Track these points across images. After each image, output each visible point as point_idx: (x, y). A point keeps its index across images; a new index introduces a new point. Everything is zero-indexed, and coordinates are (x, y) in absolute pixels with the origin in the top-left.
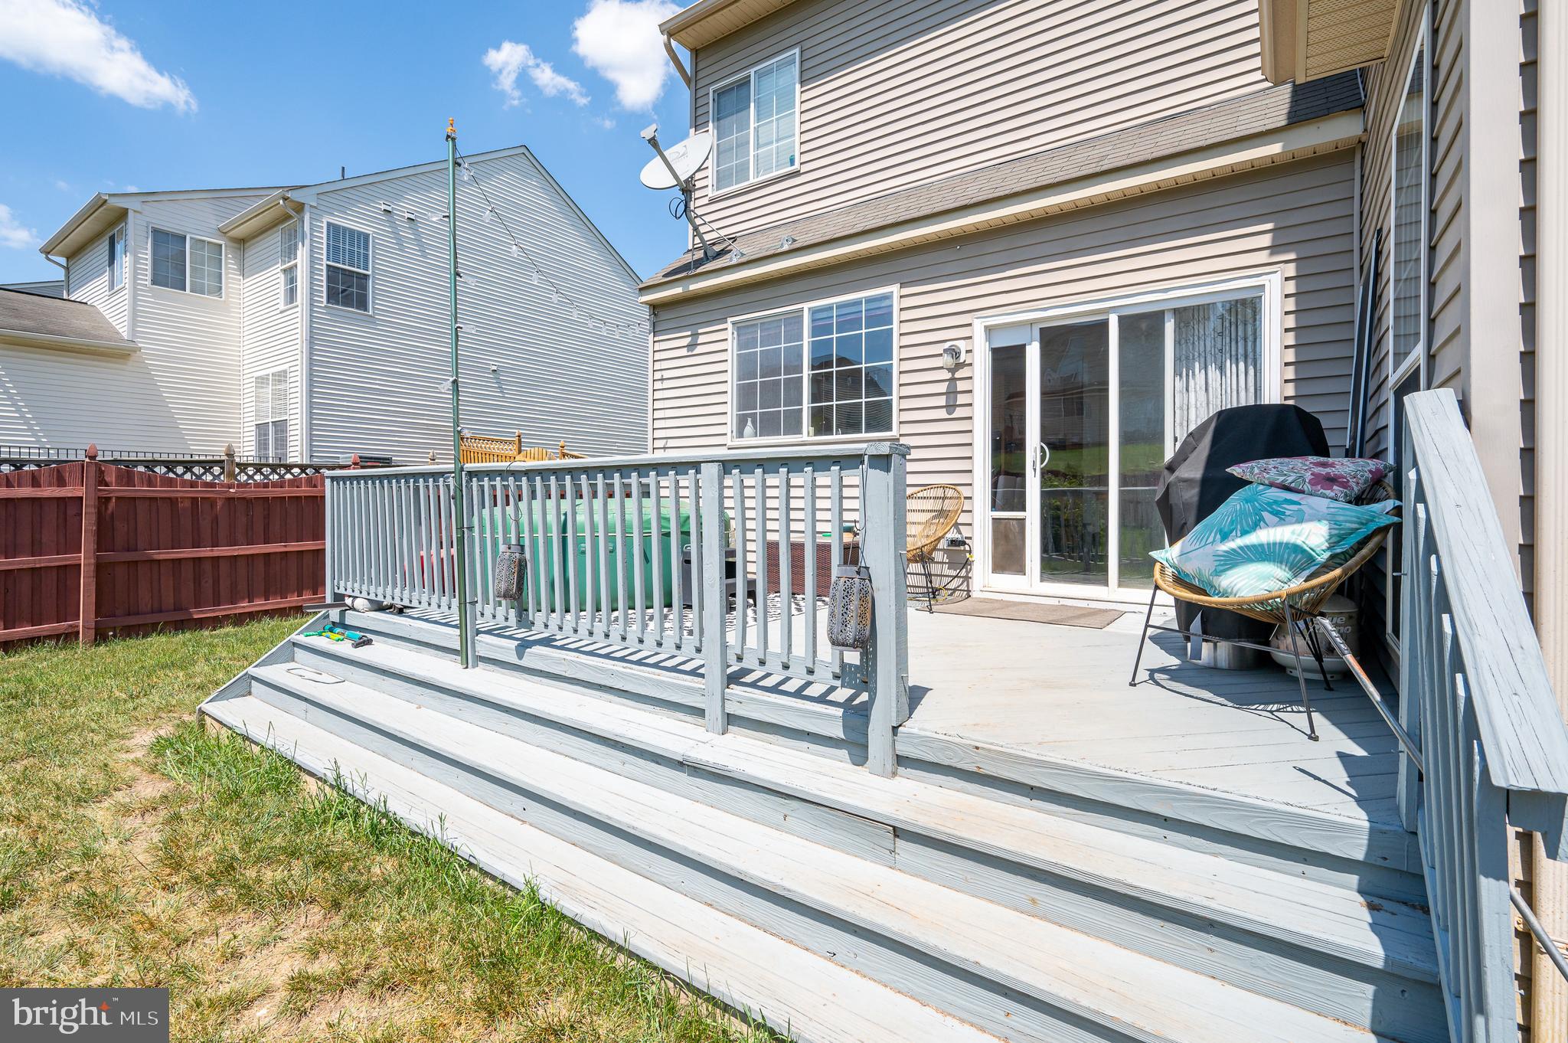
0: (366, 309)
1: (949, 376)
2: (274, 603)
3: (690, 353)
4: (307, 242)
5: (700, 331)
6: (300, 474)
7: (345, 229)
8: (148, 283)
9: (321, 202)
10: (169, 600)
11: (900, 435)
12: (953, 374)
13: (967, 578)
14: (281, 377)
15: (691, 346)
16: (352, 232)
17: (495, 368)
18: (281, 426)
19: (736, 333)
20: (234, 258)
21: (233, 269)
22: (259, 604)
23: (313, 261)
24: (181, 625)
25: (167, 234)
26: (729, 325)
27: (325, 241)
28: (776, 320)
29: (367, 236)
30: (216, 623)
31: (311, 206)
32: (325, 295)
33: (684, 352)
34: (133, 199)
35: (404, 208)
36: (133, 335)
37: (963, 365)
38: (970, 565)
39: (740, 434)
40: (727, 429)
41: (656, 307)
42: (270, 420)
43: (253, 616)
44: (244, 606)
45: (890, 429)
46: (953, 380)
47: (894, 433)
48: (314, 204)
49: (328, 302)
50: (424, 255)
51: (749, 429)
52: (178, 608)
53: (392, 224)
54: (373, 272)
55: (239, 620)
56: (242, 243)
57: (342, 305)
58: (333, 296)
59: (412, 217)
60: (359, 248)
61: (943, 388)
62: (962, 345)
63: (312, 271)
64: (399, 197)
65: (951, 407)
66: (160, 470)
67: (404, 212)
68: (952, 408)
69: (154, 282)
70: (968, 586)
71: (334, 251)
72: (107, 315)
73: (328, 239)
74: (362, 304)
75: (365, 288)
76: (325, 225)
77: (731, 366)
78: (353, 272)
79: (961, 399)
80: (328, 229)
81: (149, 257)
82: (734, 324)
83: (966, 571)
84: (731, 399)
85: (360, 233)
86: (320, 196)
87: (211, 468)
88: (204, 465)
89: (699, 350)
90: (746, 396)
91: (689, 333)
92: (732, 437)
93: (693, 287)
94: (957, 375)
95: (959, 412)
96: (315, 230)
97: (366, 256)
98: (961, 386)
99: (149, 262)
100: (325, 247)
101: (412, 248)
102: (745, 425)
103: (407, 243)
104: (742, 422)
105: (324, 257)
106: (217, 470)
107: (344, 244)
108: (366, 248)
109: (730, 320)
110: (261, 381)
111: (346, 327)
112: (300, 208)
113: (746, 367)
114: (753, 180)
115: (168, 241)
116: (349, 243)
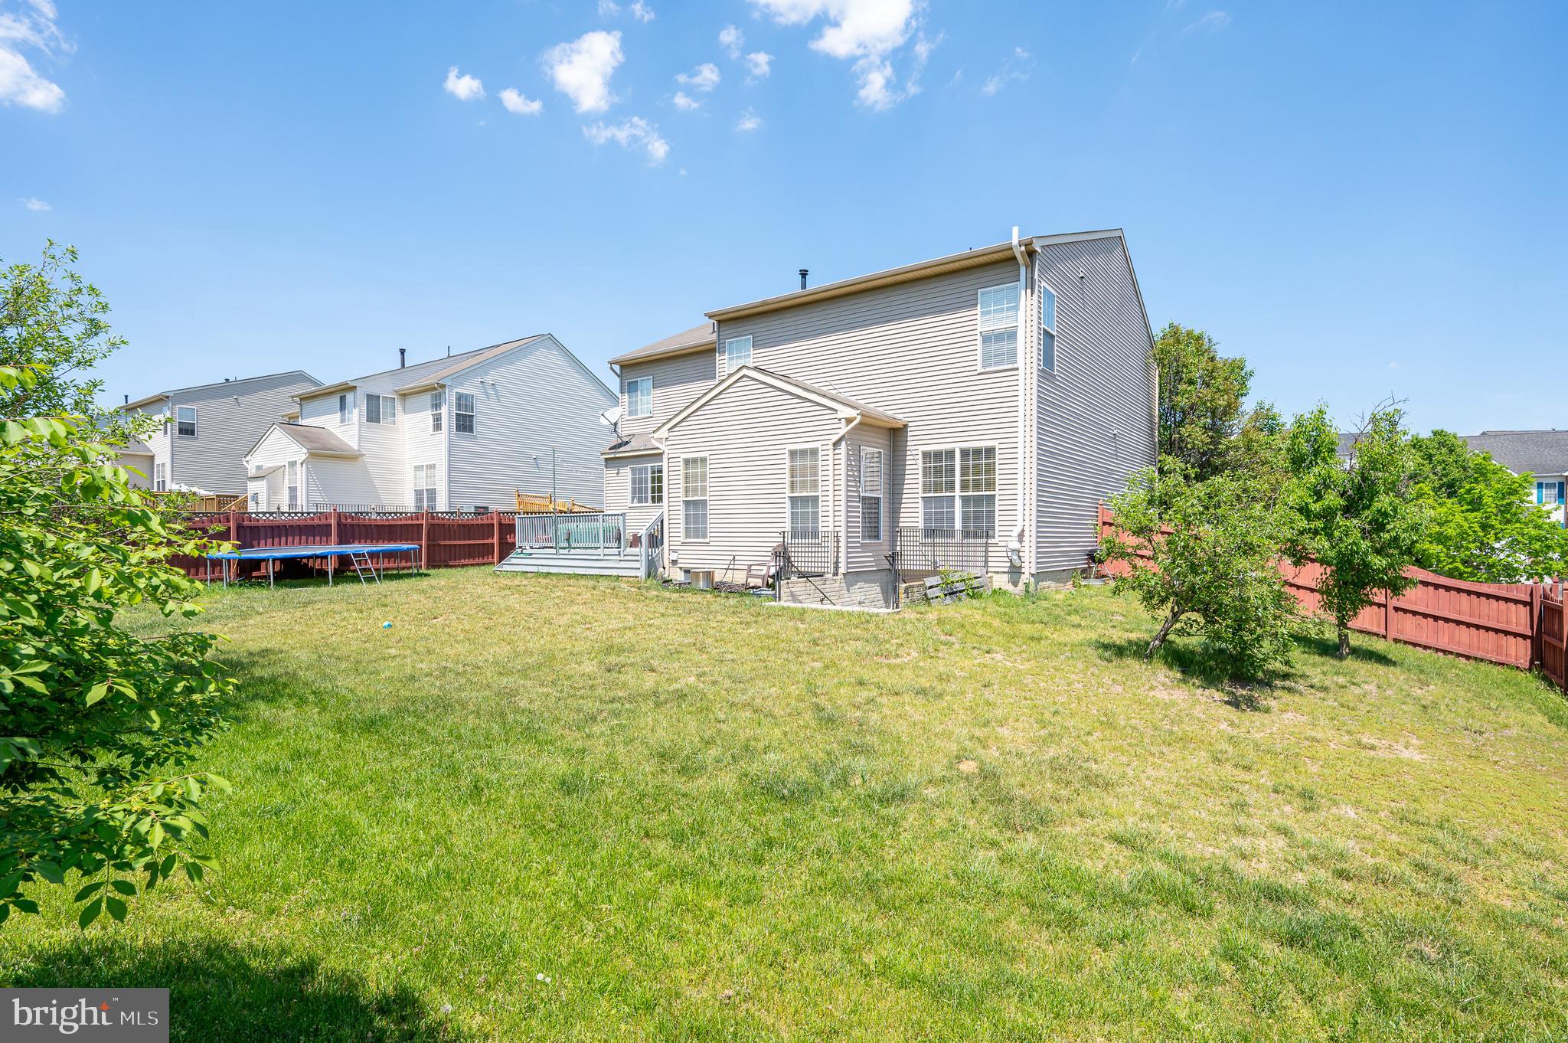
0: (473, 433)
2: (471, 561)
3: (617, 475)
4: (446, 402)
5: (620, 469)
7: (463, 394)
8: (363, 420)
9: (453, 383)
10: (443, 559)
14: (432, 467)
15: (618, 473)
16: (466, 395)
17: (534, 457)
18: (432, 493)
19: (630, 471)
20: (402, 404)
21: (402, 411)
22: (467, 561)
23: (450, 411)
24: (447, 566)
25: (372, 396)
26: (629, 469)
27: (455, 401)
28: (642, 468)
29: (473, 396)
30: (455, 566)
31: (448, 385)
32: (455, 428)
33: (615, 475)
34: (359, 381)
35: (489, 379)
36: (360, 448)
39: (633, 502)
40: (628, 501)
42: (425, 488)
43: (467, 565)
44: (463, 562)
48: (450, 384)
49: (456, 432)
50: (499, 401)
51: (635, 501)
52: (445, 561)
53: (484, 388)
54: (476, 413)
55: (463, 566)
56: (404, 397)
57: (463, 432)
58: (458, 428)
59: (493, 382)
60: (469, 402)
63: (450, 416)
64: (487, 373)
66: (440, 515)
67: (489, 381)
69: (367, 420)
71: (459, 406)
72: (339, 435)
74: (471, 430)
75: (472, 422)
76: (455, 394)
77: (629, 481)
78: (467, 415)
81: (364, 407)
84: (629, 491)
85: (469, 395)
86: (453, 380)
89: (620, 475)
90: (634, 492)
91: (617, 469)
92: (630, 503)
93: (617, 455)
96: (450, 396)
97: (473, 406)
99: (364, 410)
100: (455, 404)
101: (493, 398)
103: (491, 396)
104: (633, 499)
105: (455, 409)
108: (473, 402)
109: (629, 467)
110: (418, 468)
111: (465, 442)
112: (443, 386)
113: (634, 482)
114: (639, 416)
115: (373, 400)
116: (464, 402)
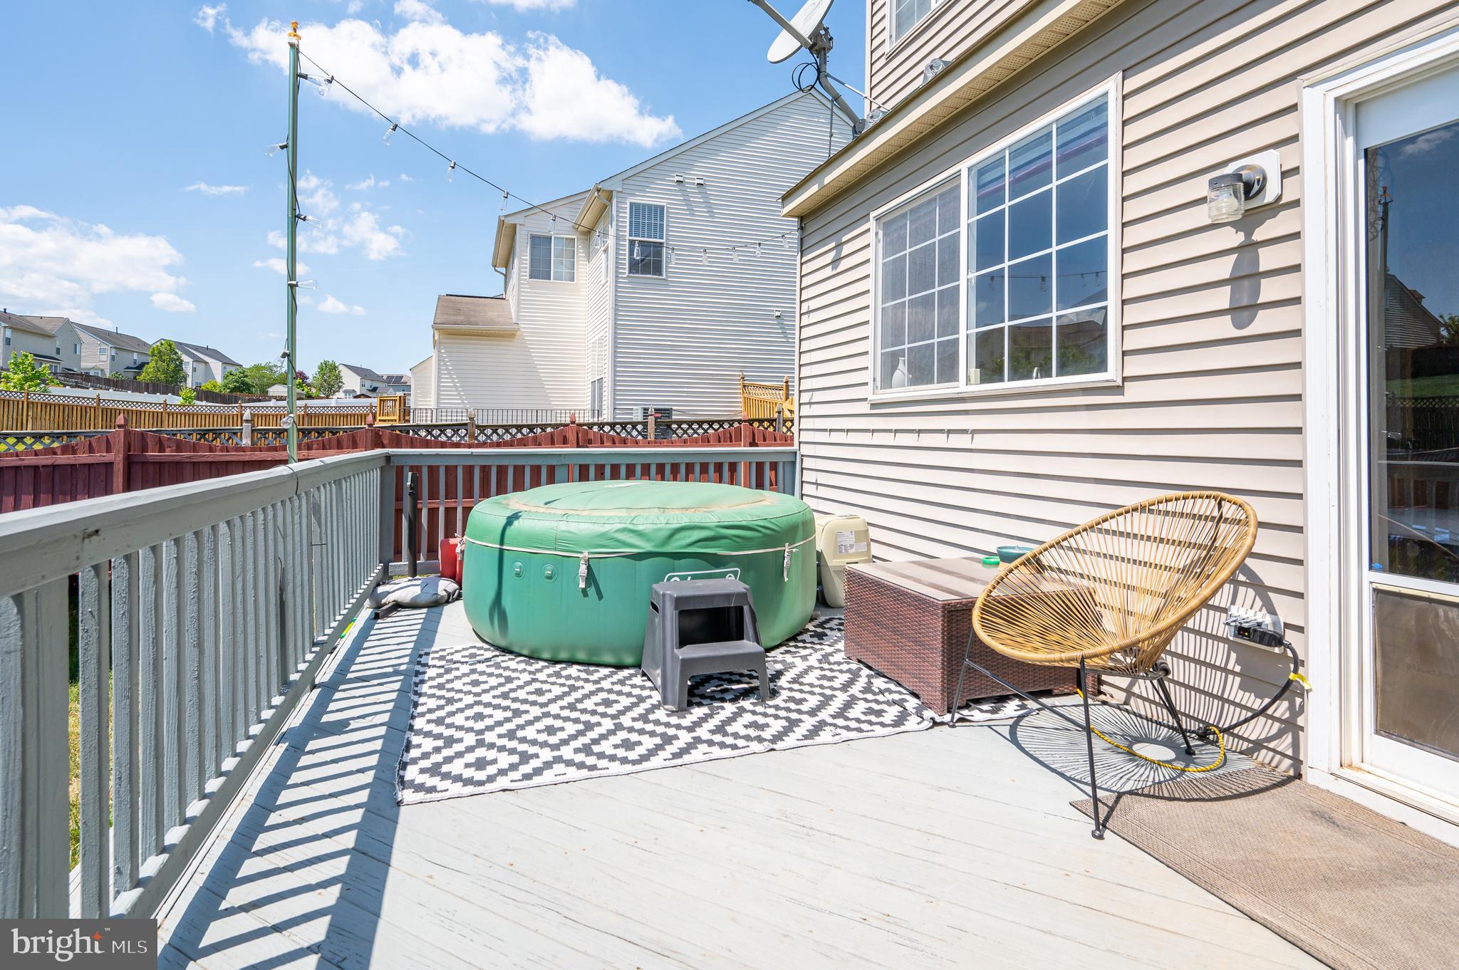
0: (661, 274)
1: (1238, 238)
3: (835, 272)
4: (614, 223)
5: (844, 239)
6: (528, 434)
7: (644, 205)
8: (527, 278)
9: (625, 186)
11: (1124, 379)
12: (1249, 234)
13: (1291, 726)
15: (836, 262)
16: (650, 206)
17: (778, 314)
19: (881, 233)
20: (583, 247)
21: (582, 257)
23: (618, 239)
25: (539, 237)
26: (872, 224)
27: (628, 220)
28: (928, 201)
29: (662, 208)
31: (618, 192)
32: (627, 267)
33: (828, 272)
34: (517, 216)
35: (692, 177)
36: (518, 319)
37: (1276, 207)
38: (1302, 696)
39: (887, 382)
40: (866, 376)
41: (804, 218)
42: (596, 378)
45: (1102, 366)
46: (1249, 248)
47: (1111, 374)
48: (620, 190)
49: (630, 272)
50: (713, 216)
53: (684, 192)
54: (667, 239)
56: (588, 233)
57: (642, 274)
58: (634, 266)
59: (701, 182)
60: (656, 220)
61: (1223, 268)
62: (1270, 163)
63: (618, 248)
64: (691, 166)
65: (1243, 311)
67: (694, 179)
68: (1246, 314)
69: (531, 277)
70: (1296, 745)
71: (635, 227)
72: (511, 306)
73: (631, 217)
74: (657, 269)
75: (659, 254)
76: (628, 206)
77: (874, 284)
78: (650, 242)
79: (1270, 290)
80: (631, 209)
81: (528, 258)
82: (878, 219)
83: (1291, 707)
84: (873, 332)
85: (656, 207)
86: (625, 182)
87: (458, 430)
88: (453, 428)
89: (844, 265)
91: (833, 245)
92: (875, 387)
93: (827, 180)
94: (1259, 235)
95: (1264, 322)
96: (621, 214)
97: (662, 226)
98: (1268, 259)
99: (528, 262)
100: (628, 224)
101: (701, 211)
102: (894, 367)
103: (716, 209)
105: (627, 234)
106: (462, 432)
107: (644, 219)
108: (662, 220)
109: (873, 214)
110: (595, 345)
111: (647, 292)
112: (609, 196)
113: (892, 282)
114: (935, 6)
115: (540, 243)
116: (647, 217)
